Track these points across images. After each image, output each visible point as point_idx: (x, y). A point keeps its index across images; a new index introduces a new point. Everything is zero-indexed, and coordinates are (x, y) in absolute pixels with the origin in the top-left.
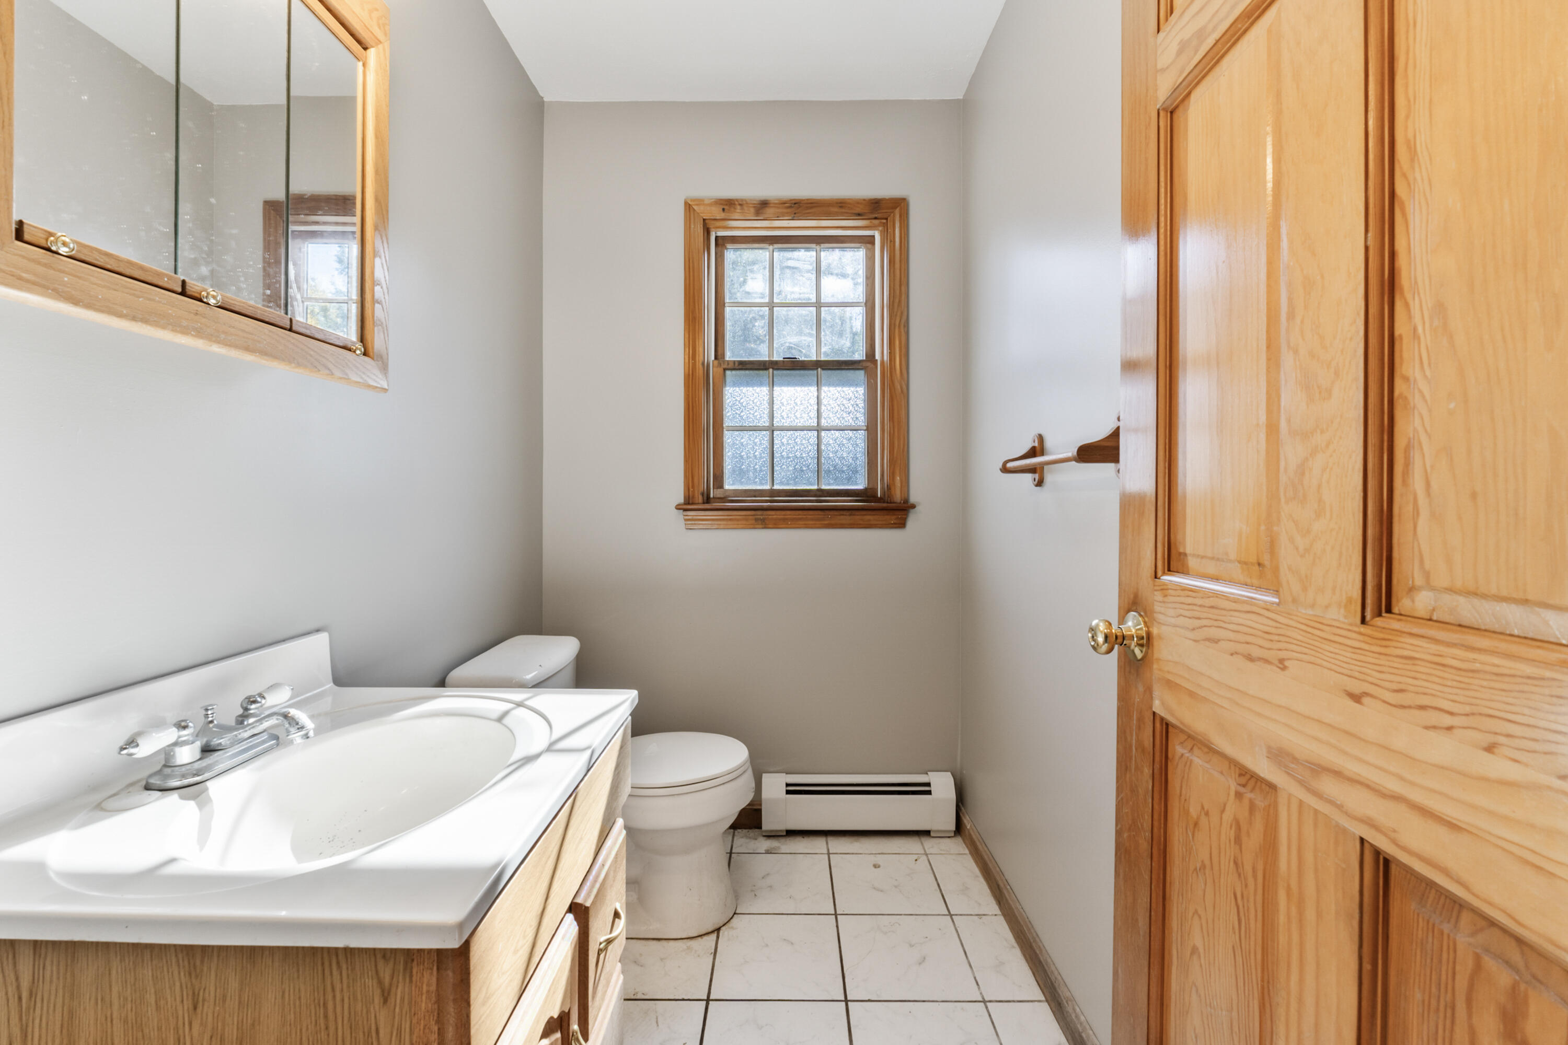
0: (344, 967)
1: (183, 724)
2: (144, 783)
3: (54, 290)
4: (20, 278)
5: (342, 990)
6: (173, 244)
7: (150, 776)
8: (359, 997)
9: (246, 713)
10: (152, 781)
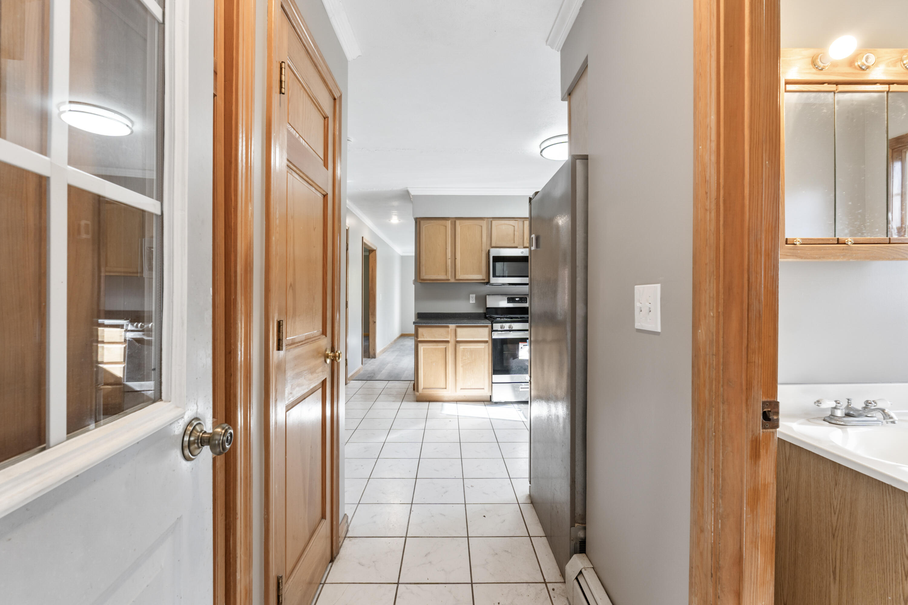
0: (892, 495)
1: (838, 402)
2: (823, 419)
3: (796, 256)
4: (787, 255)
5: (890, 504)
6: (834, 227)
7: (826, 417)
8: (898, 509)
9: (866, 406)
10: (826, 418)
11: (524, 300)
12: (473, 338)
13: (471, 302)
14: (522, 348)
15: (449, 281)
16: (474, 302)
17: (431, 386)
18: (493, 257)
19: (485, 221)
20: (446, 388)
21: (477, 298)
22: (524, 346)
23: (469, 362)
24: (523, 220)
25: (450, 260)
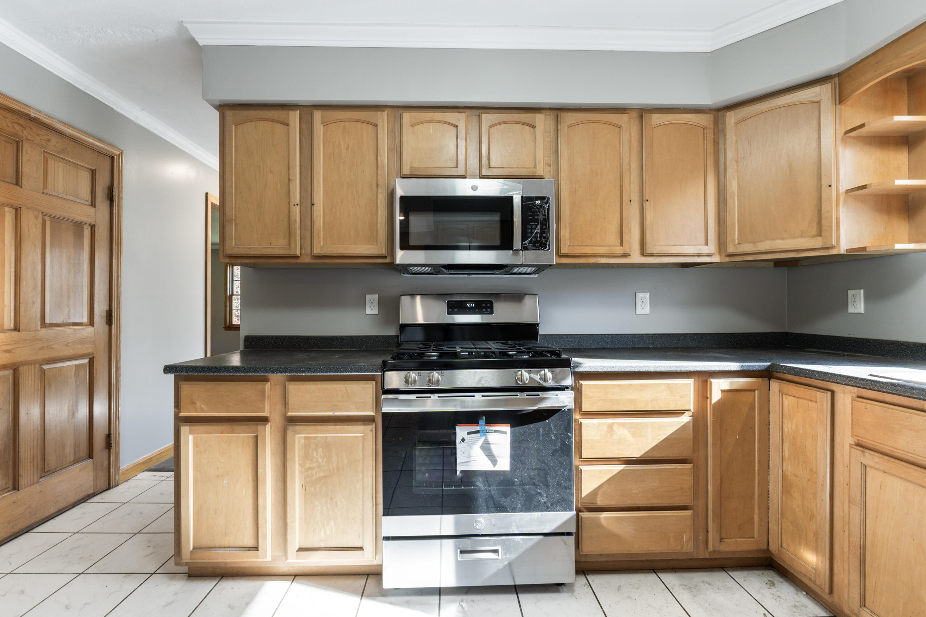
11: (486, 308)
12: (333, 410)
13: (369, 311)
14: (463, 440)
15: (298, 261)
16: (375, 311)
17: (218, 543)
18: (402, 198)
19: (385, 113)
20: (256, 549)
21: (381, 303)
22: (469, 433)
23: (322, 474)
24: (477, 112)
25: (298, 208)
